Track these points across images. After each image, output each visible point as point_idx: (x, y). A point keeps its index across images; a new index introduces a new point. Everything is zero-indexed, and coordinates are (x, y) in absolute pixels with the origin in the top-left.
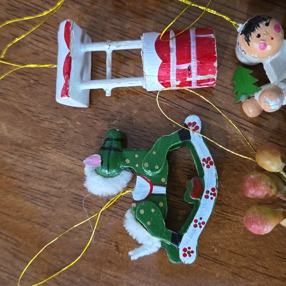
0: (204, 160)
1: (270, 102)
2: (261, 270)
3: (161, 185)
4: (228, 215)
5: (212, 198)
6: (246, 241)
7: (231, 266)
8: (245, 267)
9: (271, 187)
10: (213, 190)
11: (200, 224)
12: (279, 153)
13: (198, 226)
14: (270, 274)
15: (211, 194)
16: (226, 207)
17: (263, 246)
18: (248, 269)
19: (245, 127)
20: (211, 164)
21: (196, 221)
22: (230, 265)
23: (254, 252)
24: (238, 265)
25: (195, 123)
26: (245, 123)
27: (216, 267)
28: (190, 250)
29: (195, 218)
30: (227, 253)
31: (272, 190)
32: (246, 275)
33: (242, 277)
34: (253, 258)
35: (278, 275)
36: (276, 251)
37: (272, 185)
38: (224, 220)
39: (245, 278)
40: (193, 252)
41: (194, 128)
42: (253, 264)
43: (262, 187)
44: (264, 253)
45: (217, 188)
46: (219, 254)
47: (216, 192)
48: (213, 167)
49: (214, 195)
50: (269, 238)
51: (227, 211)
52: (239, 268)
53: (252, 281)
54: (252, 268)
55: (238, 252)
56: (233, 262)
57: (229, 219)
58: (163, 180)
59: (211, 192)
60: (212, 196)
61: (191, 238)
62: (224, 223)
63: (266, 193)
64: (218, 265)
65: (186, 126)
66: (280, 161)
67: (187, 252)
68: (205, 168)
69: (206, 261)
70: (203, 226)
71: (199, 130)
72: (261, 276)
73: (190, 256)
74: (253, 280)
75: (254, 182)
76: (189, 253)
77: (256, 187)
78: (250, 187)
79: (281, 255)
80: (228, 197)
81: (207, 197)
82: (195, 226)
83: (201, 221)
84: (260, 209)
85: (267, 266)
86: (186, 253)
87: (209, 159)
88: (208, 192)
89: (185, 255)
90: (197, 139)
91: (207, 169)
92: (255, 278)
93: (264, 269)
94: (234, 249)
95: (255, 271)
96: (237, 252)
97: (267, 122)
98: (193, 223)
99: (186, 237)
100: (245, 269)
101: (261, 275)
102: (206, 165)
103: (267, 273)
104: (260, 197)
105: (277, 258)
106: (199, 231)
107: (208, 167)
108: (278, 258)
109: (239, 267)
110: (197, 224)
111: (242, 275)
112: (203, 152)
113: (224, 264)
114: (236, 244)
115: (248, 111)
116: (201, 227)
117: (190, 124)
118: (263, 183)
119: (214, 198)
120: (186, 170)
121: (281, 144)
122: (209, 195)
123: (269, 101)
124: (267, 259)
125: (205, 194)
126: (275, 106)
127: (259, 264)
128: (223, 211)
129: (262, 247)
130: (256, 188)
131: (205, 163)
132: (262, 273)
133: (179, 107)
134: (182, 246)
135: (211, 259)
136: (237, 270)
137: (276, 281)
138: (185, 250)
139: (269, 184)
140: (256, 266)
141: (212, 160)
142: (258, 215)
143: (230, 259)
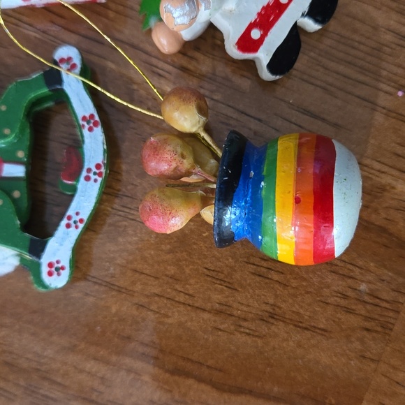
0: (84, 118)
1: (173, 11)
2: (182, 298)
3: (17, 162)
4: (132, 212)
5: (96, 181)
6: (160, 252)
7: (136, 294)
8: (158, 295)
9: (183, 156)
10: (98, 166)
11: (75, 222)
12: (195, 98)
13: (73, 225)
14: (196, 305)
15: (95, 174)
16: (129, 199)
17: (186, 260)
18: (162, 298)
19: (161, 72)
20: (96, 124)
21: (69, 218)
22: (134, 292)
23: (172, 270)
24: (146, 293)
25: (69, 59)
26: (161, 64)
27: (112, 296)
28: (60, 265)
29: (69, 213)
30: (129, 273)
31: (185, 161)
32: (158, 308)
33: (152, 310)
34: (170, 280)
35: (208, 306)
36: (206, 268)
37: (185, 153)
38: (126, 221)
39: (158, 313)
40: (63, 268)
41: (69, 67)
42: (169, 290)
43: (166, 156)
44: (187, 271)
45: (104, 164)
46: (116, 276)
47: (103, 170)
48: (99, 131)
49: (100, 175)
50: (195, 247)
51: (129, 206)
52: (147, 296)
53: (167, 316)
54: (168, 296)
55: (147, 272)
56: (138, 287)
57: (133, 220)
58: (21, 154)
59: (94, 170)
60: (96, 177)
61: (60, 247)
62: (126, 226)
63: (174, 165)
64: (114, 293)
65: (55, 63)
66: (195, 111)
67: (55, 269)
68: (86, 132)
69: (97, 287)
70: (81, 226)
71: (78, 70)
72: (182, 308)
73: (59, 274)
74: (170, 314)
75: (155, 148)
76: (57, 269)
77: (157, 155)
78: (149, 156)
79: (214, 274)
80: (132, 184)
81: (87, 178)
82: (68, 226)
83: (77, 218)
84: (163, 192)
85: (191, 292)
86: (53, 269)
87: (92, 116)
88: (89, 170)
89: (50, 274)
90: (73, 85)
91: (88, 132)
92: (173, 312)
93: (187, 297)
94: (140, 266)
95: (173, 300)
96: (144, 271)
97: (194, 63)
98: (64, 222)
99: (52, 244)
100: (156, 298)
101: (182, 306)
102: (87, 126)
103: (191, 303)
104: (166, 173)
105: (206, 277)
106: (74, 233)
107: (90, 129)
108: (209, 279)
109: (149, 294)
110: (71, 222)
111: (152, 308)
112: (82, 105)
113: (124, 290)
114: (144, 259)
115: (159, 41)
116: (77, 227)
117: (62, 60)
118: (168, 148)
119: (100, 180)
120: (66, 141)
121: (216, 97)
122: (91, 175)
123: (172, 9)
124: (192, 281)
125: (84, 173)
126: (182, 18)
127: (179, 289)
128: (124, 207)
129: (184, 262)
130: (158, 157)
131: (85, 123)
132: (184, 304)
133: (55, 40)
134: (45, 259)
135: (104, 284)
136: (144, 300)
137: (206, 316)
138: (50, 265)
139: (179, 150)
140: (174, 293)
141: (97, 118)
142: (158, 200)
143: (134, 283)
